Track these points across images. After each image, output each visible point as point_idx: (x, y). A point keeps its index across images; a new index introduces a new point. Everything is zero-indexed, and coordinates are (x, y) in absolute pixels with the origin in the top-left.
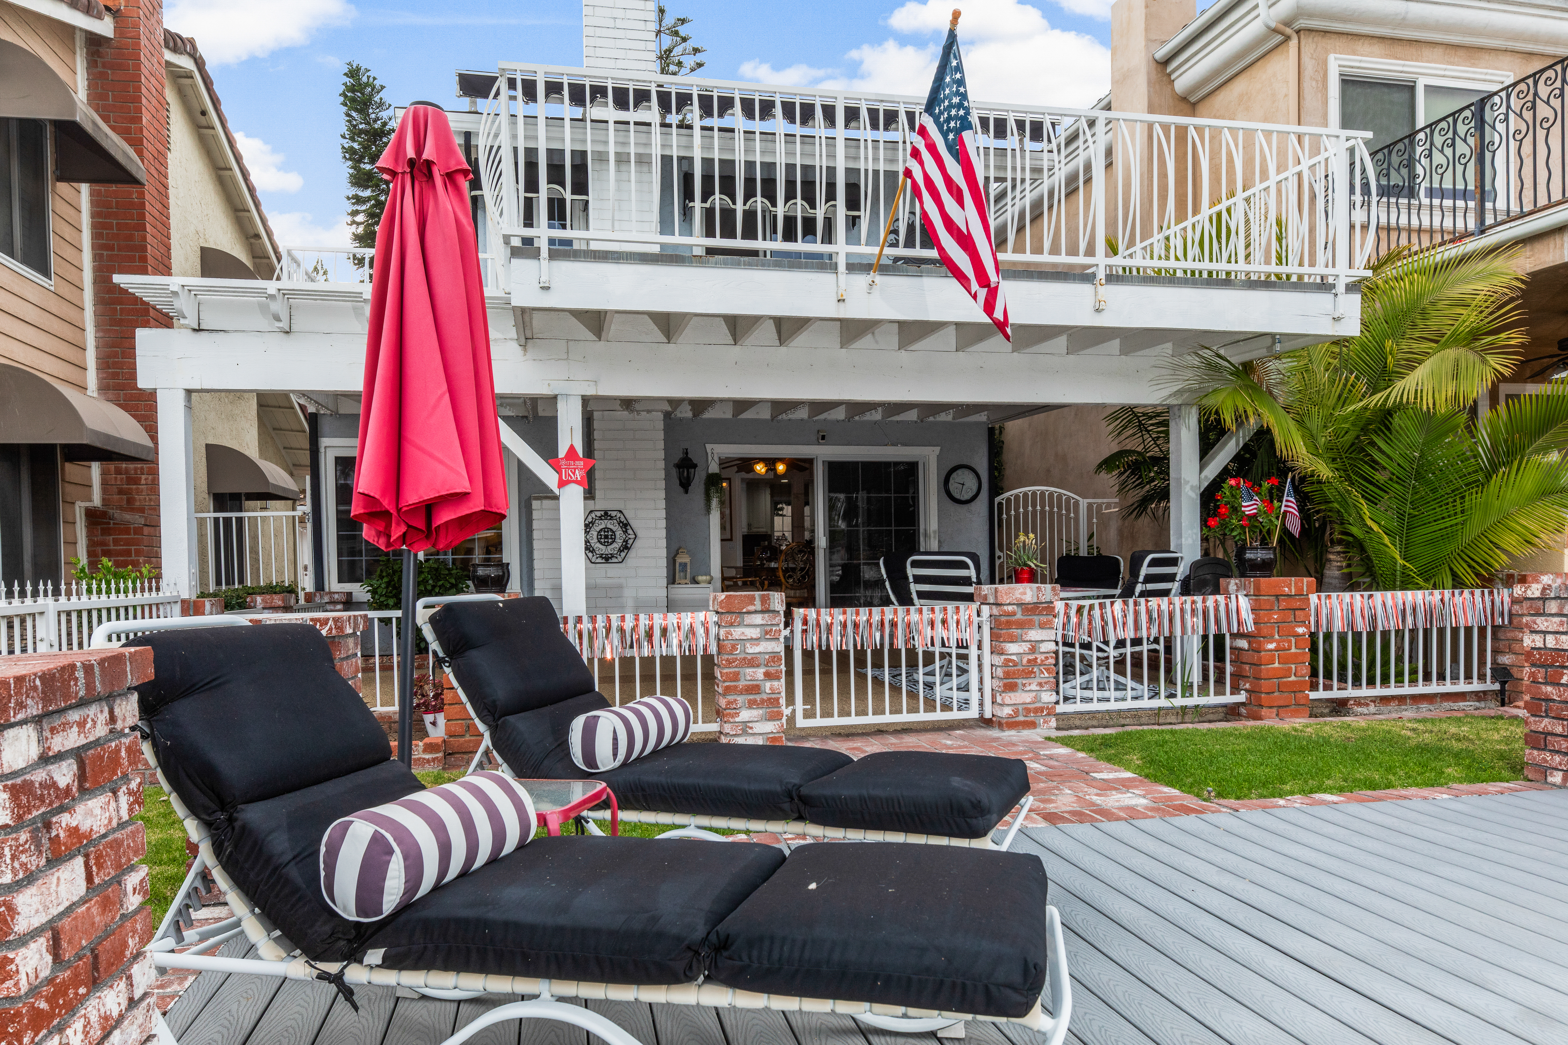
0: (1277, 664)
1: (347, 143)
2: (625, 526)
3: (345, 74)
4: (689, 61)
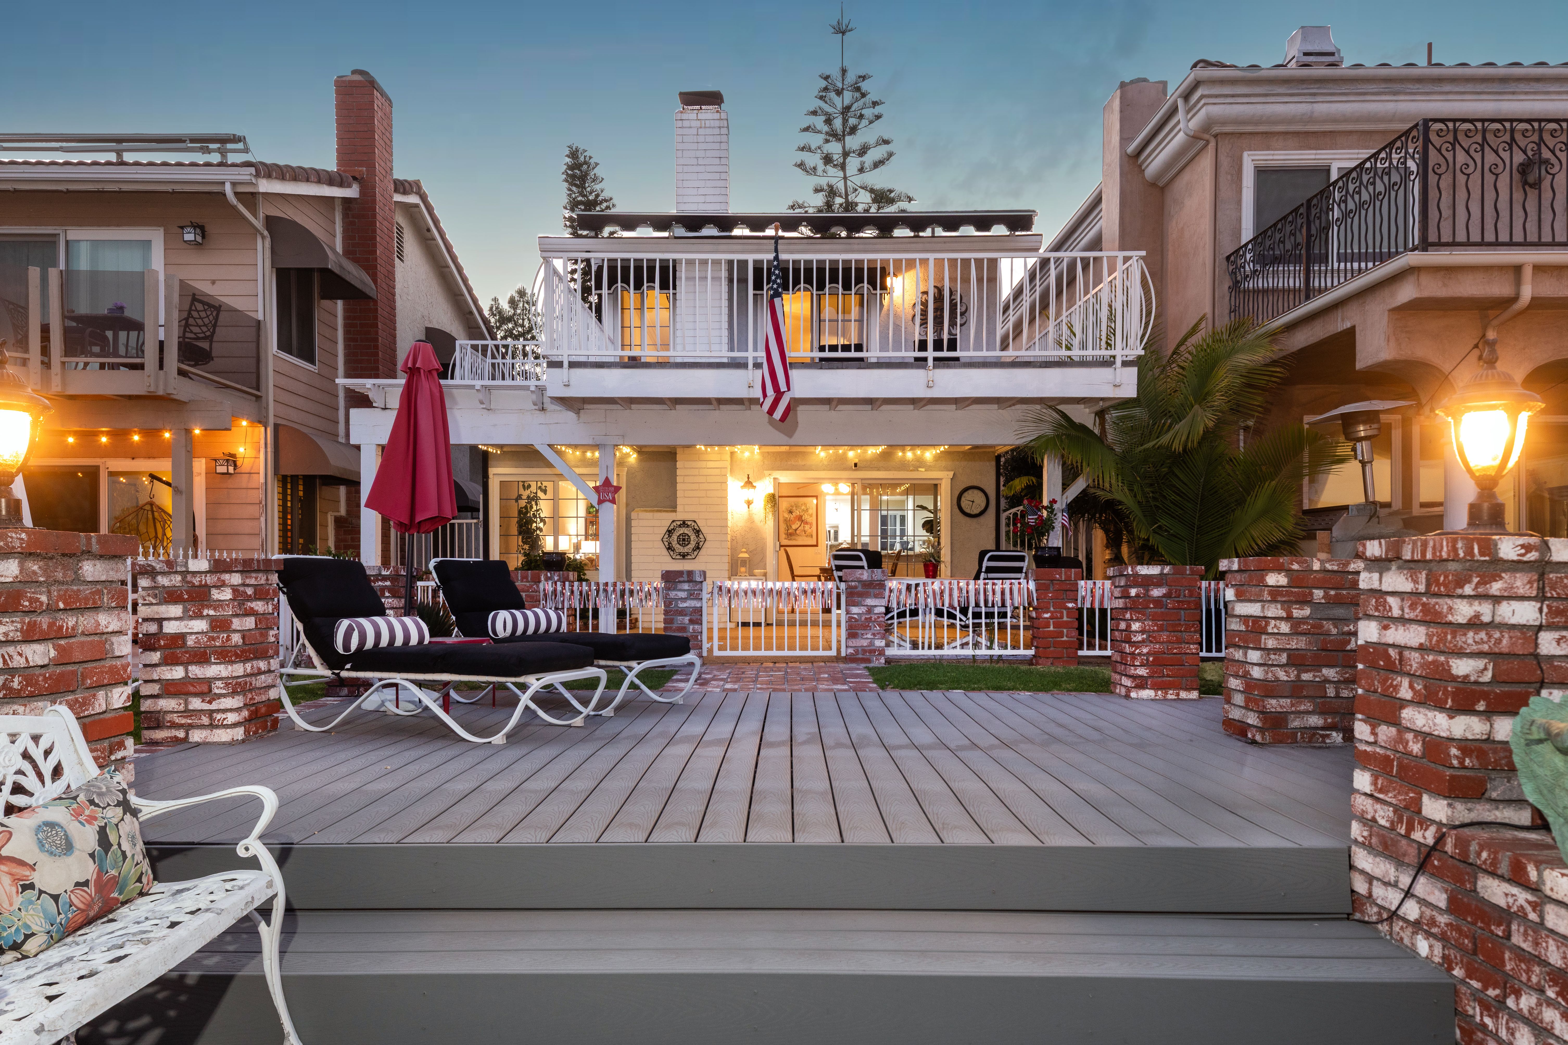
0: (1052, 628)
1: (567, 214)
2: (698, 532)
3: (568, 156)
4: (868, 112)
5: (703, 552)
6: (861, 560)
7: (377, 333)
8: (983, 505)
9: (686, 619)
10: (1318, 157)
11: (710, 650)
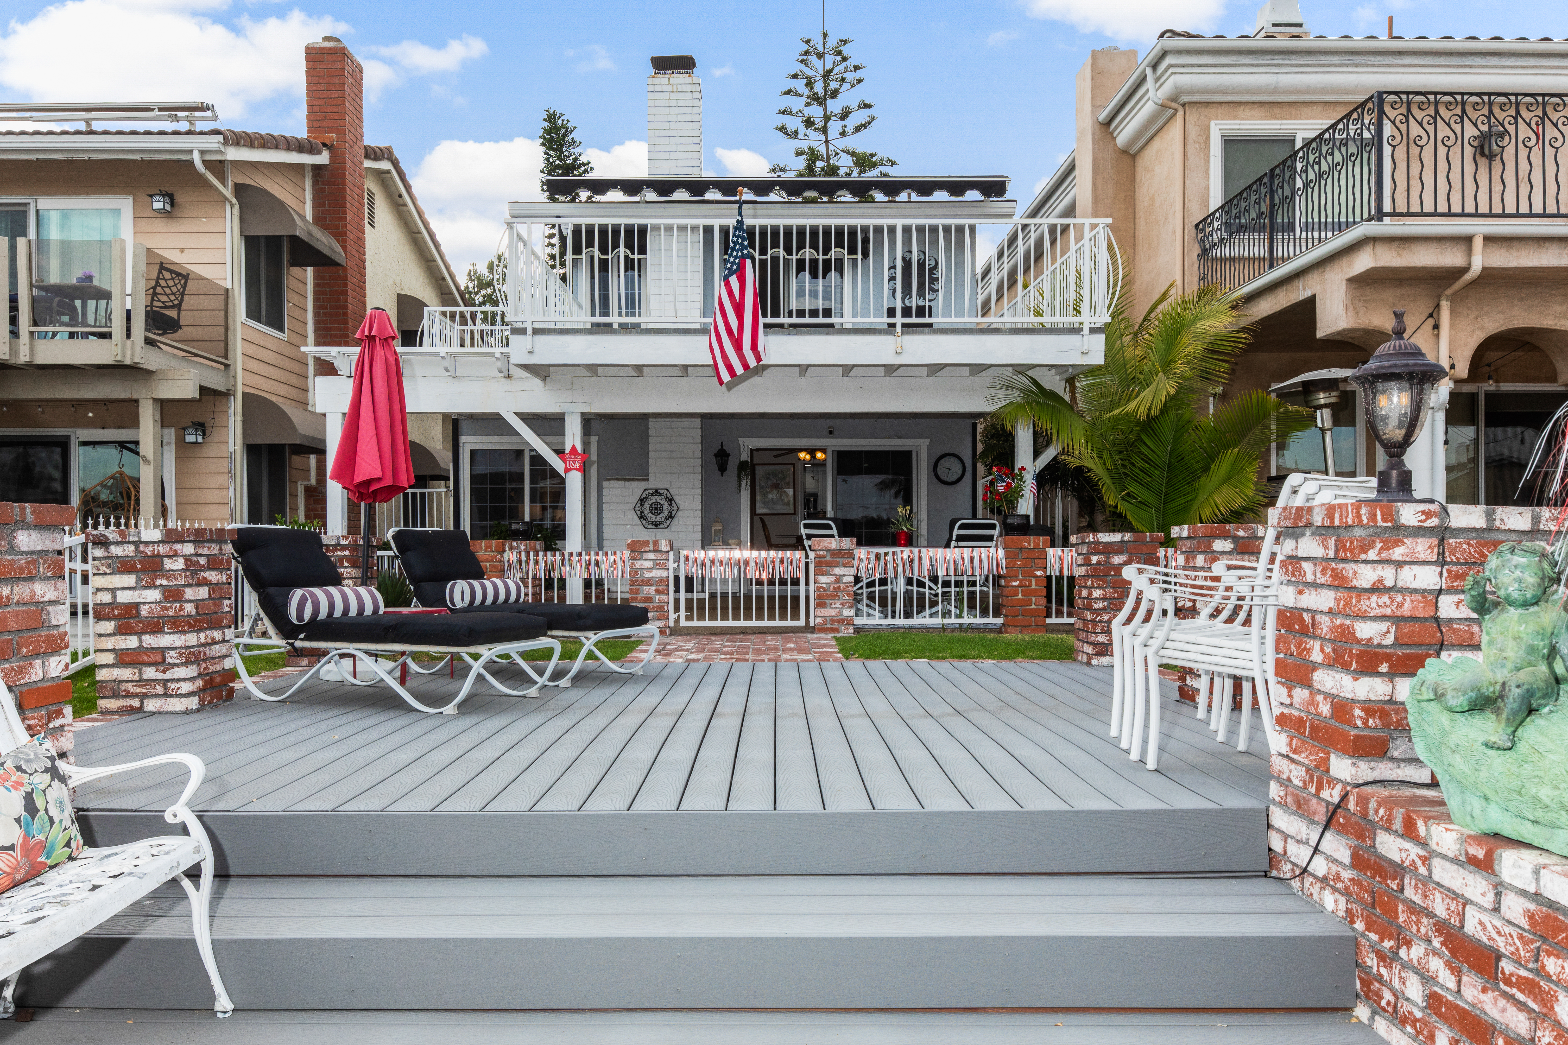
0: (1020, 596)
1: (545, 178)
2: (670, 500)
3: (545, 120)
4: (850, 77)
5: (675, 521)
6: (831, 528)
7: (346, 301)
8: (960, 472)
9: (652, 590)
10: (1283, 127)
11: (677, 621)
